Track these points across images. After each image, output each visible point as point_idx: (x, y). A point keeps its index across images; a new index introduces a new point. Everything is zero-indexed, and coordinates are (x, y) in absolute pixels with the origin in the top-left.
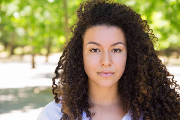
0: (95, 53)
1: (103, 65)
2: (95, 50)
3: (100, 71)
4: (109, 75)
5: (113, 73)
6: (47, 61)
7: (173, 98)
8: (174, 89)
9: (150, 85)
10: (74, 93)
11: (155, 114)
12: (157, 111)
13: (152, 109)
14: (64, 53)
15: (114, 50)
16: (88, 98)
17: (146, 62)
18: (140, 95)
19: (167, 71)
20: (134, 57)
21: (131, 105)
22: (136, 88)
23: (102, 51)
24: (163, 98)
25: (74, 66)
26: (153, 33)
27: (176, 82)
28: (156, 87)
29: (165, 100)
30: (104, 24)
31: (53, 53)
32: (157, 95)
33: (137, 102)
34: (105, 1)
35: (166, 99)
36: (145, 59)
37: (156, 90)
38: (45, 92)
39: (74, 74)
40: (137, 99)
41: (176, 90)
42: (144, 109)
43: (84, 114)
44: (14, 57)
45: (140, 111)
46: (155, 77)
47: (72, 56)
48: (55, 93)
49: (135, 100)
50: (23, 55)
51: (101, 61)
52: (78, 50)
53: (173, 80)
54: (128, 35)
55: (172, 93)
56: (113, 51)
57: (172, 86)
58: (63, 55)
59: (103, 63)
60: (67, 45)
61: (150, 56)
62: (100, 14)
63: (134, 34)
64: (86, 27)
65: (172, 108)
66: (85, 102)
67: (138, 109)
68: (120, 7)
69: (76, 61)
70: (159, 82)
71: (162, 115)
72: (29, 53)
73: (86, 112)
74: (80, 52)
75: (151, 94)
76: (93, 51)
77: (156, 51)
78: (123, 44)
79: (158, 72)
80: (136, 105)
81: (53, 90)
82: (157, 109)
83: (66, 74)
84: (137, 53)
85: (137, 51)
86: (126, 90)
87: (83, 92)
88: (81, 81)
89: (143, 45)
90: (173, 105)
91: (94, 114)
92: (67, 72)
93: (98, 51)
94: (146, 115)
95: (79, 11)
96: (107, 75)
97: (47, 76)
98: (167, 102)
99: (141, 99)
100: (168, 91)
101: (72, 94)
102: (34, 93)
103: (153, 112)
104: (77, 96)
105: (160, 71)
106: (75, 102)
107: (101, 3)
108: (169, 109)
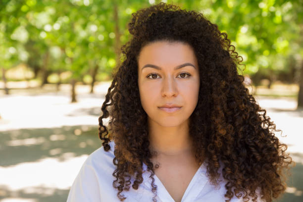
0: (154, 80)
1: (165, 96)
2: (154, 76)
3: (161, 105)
4: (174, 110)
5: (180, 107)
6: (92, 91)
7: (264, 141)
8: (267, 129)
9: (230, 123)
10: (132, 136)
11: (238, 164)
12: (241, 160)
13: (234, 156)
14: (113, 83)
15: (181, 75)
16: (149, 144)
17: (224, 90)
18: (218, 137)
19: (255, 104)
20: (208, 84)
21: (206, 151)
22: (212, 127)
23: (163, 77)
24: (250, 141)
25: (128, 100)
26: (236, 51)
27: (269, 119)
28: (239, 125)
29: (253, 144)
30: (165, 39)
31: (100, 81)
32: (241, 136)
33: (214, 147)
34: (168, 9)
35: (255, 143)
36: (223, 86)
37: (239, 129)
38: (89, 133)
39: (129, 111)
40: (214, 143)
41: (270, 130)
42: (224, 157)
43: (145, 167)
44: (47, 87)
45: (218, 160)
46: (237, 112)
47: (124, 86)
48: (103, 137)
49: (211, 144)
50: (59, 83)
51: (162, 91)
52: (132, 78)
53: (265, 117)
54: (199, 52)
55: (263, 134)
56: (179, 76)
57: (264, 125)
58: (112, 85)
59: (165, 93)
60: (117, 71)
61: (231, 82)
62: (160, 26)
63: (208, 51)
64: (140, 45)
65: (263, 155)
66: (146, 149)
67: (215, 156)
68: (186, 15)
69: (130, 93)
70: (243, 119)
71: (249, 165)
72: (67, 82)
73: (147, 164)
74: (134, 81)
75: (232, 136)
76: (151, 77)
77: (240, 76)
78: (193, 66)
79: (241, 104)
80: (213, 152)
81: (101, 134)
82: (241, 157)
83: (118, 112)
84: (212, 77)
85: (212, 75)
86: (199, 131)
87: (144, 135)
88: (139, 120)
89: (220, 67)
90: (264, 151)
91: (157, 167)
92: (119, 108)
93: (158, 77)
94: (226, 165)
95: (130, 24)
96: (171, 109)
97: (91, 112)
98: (256, 147)
99: (219, 143)
100: (257, 132)
101: (129, 138)
102: (76, 135)
103: (235, 161)
104: (136, 141)
105: (245, 104)
106: (134, 149)
107: (162, 12)
108: (259, 157)
